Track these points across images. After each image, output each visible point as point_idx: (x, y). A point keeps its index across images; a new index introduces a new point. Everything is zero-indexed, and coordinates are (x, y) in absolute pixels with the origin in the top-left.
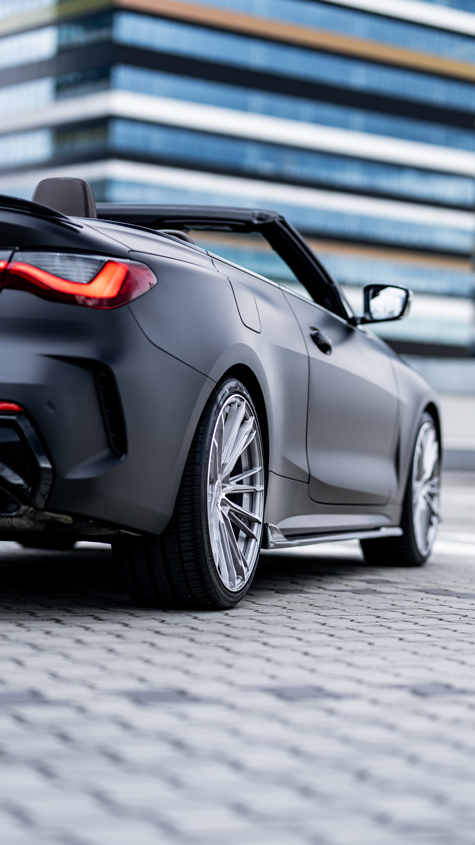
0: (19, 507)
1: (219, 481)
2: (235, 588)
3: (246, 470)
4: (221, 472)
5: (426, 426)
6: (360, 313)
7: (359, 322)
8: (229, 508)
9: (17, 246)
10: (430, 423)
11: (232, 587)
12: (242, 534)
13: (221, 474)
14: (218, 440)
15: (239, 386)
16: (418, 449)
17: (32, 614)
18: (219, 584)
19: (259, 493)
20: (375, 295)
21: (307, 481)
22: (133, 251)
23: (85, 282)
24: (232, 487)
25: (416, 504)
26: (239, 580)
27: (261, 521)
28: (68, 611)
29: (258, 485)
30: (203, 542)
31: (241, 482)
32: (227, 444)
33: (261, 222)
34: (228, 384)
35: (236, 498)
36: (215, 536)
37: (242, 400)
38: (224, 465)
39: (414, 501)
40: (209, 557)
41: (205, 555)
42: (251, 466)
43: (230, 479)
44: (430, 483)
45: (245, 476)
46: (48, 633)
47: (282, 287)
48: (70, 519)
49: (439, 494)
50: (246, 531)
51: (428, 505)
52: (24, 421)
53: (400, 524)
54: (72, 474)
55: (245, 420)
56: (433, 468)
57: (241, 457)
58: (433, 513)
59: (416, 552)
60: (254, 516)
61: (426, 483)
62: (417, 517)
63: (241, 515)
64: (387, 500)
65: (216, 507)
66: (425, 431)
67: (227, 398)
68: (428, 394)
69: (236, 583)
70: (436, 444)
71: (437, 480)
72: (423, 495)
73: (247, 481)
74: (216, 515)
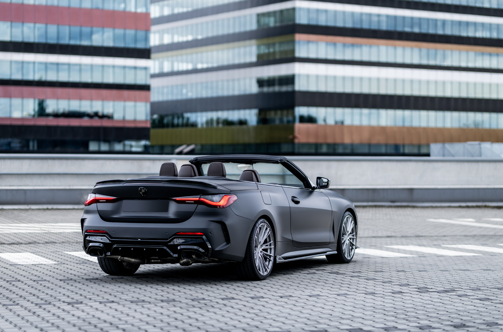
0: (204, 257)
1: (259, 246)
3: (268, 242)
4: (259, 243)
5: (347, 216)
8: (263, 253)
9: (201, 194)
14: (257, 236)
15: (264, 220)
16: (343, 225)
18: (259, 274)
19: (273, 248)
21: (292, 242)
22: (232, 191)
23: (218, 202)
24: (264, 247)
27: (273, 256)
29: (272, 246)
31: (267, 246)
32: (261, 237)
33: (281, 162)
34: (260, 221)
35: (266, 250)
36: (257, 261)
37: (265, 224)
42: (270, 241)
43: (263, 245)
45: (268, 244)
47: (282, 186)
48: (217, 260)
49: (356, 238)
50: (268, 259)
51: (350, 242)
52: (204, 237)
53: (336, 250)
54: (217, 249)
55: (266, 229)
56: (352, 229)
57: (266, 239)
58: (353, 245)
59: (345, 259)
60: (271, 255)
61: (349, 235)
62: (344, 247)
63: (267, 255)
64: (329, 243)
65: (258, 253)
66: (347, 218)
67: (260, 224)
68: (348, 205)
69: (265, 273)
70: (353, 222)
71: (354, 233)
72: (347, 239)
73: (269, 245)
74: (258, 255)
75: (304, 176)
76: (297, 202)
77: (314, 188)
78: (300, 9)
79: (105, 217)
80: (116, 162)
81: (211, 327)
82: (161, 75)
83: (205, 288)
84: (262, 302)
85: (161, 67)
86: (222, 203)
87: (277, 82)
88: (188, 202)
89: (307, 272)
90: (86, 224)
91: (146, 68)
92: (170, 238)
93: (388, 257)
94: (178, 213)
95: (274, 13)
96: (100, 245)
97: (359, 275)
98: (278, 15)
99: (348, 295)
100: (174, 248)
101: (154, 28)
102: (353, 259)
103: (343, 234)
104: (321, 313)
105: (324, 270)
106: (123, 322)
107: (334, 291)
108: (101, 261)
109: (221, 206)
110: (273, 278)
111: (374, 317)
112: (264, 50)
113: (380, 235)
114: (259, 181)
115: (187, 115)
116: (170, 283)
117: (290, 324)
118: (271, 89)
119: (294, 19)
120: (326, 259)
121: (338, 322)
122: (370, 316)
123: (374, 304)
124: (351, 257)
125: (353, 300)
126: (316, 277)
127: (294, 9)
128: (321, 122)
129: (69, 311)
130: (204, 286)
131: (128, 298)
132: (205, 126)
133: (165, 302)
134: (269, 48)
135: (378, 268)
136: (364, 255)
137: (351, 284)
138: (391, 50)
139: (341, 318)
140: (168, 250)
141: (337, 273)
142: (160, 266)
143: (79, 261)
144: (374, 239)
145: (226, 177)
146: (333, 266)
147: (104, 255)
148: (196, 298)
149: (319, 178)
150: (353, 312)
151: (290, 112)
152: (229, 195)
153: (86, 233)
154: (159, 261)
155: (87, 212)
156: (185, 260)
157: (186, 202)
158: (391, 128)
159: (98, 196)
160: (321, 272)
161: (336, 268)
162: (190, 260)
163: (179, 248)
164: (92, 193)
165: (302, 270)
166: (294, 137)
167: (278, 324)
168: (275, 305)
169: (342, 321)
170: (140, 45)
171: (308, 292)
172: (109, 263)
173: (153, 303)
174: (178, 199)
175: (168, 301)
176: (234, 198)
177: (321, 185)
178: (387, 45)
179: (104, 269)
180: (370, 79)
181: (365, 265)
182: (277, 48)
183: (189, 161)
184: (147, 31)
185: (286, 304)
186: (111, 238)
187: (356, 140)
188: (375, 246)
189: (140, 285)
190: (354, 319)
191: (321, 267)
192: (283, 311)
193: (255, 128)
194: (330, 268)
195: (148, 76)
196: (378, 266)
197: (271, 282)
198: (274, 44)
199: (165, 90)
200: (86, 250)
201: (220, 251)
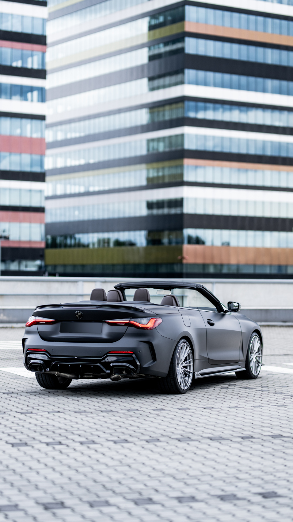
0: (133, 373)
1: (180, 363)
2: (185, 389)
3: (188, 360)
8: (183, 370)
9: (131, 317)
10: (257, 336)
12: (187, 375)
14: (179, 355)
15: (185, 341)
16: (251, 344)
17: (137, 396)
18: (180, 388)
19: (192, 365)
21: (208, 360)
22: (157, 314)
23: (146, 324)
24: (184, 364)
28: (146, 395)
31: (187, 363)
32: (182, 355)
33: (197, 288)
34: (181, 341)
35: (186, 367)
36: (179, 377)
37: (186, 344)
38: (181, 360)
39: (251, 359)
42: (189, 359)
45: (188, 361)
46: (140, 400)
47: (199, 310)
48: (145, 375)
49: (262, 357)
50: (188, 375)
51: (257, 360)
52: (134, 355)
53: (244, 367)
54: (145, 366)
55: (187, 348)
56: (259, 349)
57: (186, 357)
58: (259, 363)
59: (253, 375)
60: (191, 371)
61: (256, 354)
62: (252, 365)
63: (187, 371)
64: (239, 361)
65: (179, 370)
66: (254, 338)
67: (181, 344)
68: (255, 327)
69: (185, 387)
70: (259, 342)
71: (260, 352)
72: (254, 357)
73: (188, 363)
74: (180, 371)
75: (217, 301)
76: (212, 325)
77: (226, 312)
78: (188, 135)
79: (44, 337)
80: (27, 283)
81: (152, 433)
82: (55, 197)
83: (135, 400)
84: (189, 412)
85: (55, 189)
86: (150, 325)
87: (166, 205)
88: (119, 324)
89: (221, 387)
90: (27, 343)
91: (41, 191)
92: (103, 356)
93: (289, 374)
94: (110, 334)
95: (163, 139)
96: (40, 362)
97: (268, 389)
98: (167, 141)
99: (263, 407)
100: (107, 365)
101: (48, 152)
102: (259, 376)
103: (251, 353)
104: (243, 422)
105: (235, 385)
106: (76, 429)
107: (250, 403)
108: (39, 376)
109: (148, 328)
110: (192, 392)
111: (290, 425)
112: (153, 174)
113: (277, 353)
114: (178, 305)
115: (77, 236)
116: (102, 396)
117: (220, 431)
118: (160, 212)
119: (182, 144)
120: (235, 375)
121: (259, 429)
122: (287, 424)
123: (279, 416)
124: (258, 373)
125: (268, 411)
126: (230, 391)
127: (182, 135)
128: (208, 243)
129: (25, 420)
130: (133, 399)
131: (70, 408)
132: (96, 246)
133: (104, 412)
134: (158, 172)
135: (283, 383)
136: (267, 371)
137: (263, 397)
138: (275, 174)
139: (262, 426)
140: (101, 367)
141: (248, 388)
142: (87, 381)
143: (12, 376)
144: (272, 357)
145: (151, 302)
146: (242, 381)
147: (43, 371)
148: (130, 409)
149: (230, 303)
150: (271, 422)
151: (179, 232)
152: (155, 318)
153: (27, 352)
155: (28, 332)
156: (115, 376)
158: (275, 249)
159: (39, 319)
160: (233, 387)
161: (246, 383)
162: (120, 376)
163: (111, 365)
164: (33, 316)
165: (216, 385)
166: (183, 258)
167: (210, 431)
168: (202, 415)
169: (264, 429)
170: (37, 169)
171: (226, 404)
172: (45, 378)
173: (94, 413)
174: (110, 321)
175: (107, 412)
176: (160, 321)
177: (232, 309)
178: (272, 170)
179: (41, 383)
180: (255, 203)
181: (271, 380)
182: (167, 172)
183: (114, 287)
184: (42, 155)
185: (210, 414)
186: (50, 355)
187: (242, 260)
188: (275, 363)
189: (76, 397)
190: (273, 427)
191: (231, 382)
192: (210, 420)
193: (146, 249)
194: (240, 383)
195: (43, 199)
196: (283, 382)
197: (192, 396)
198: (163, 168)
199: (58, 212)
200: (27, 367)
201: (147, 368)
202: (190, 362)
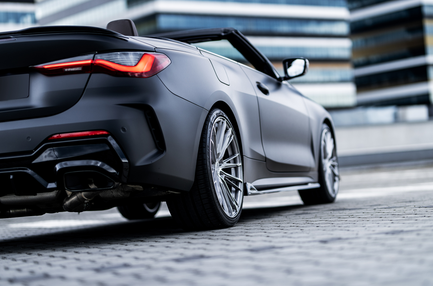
1: (217, 163)
2: (232, 215)
3: (231, 156)
4: (218, 157)
5: (325, 131)
6: (282, 75)
7: (283, 79)
8: (224, 176)
9: (96, 51)
10: (328, 129)
11: (231, 215)
12: (233, 189)
13: (218, 158)
14: (214, 141)
15: (221, 112)
16: (323, 143)
18: (223, 214)
19: (239, 167)
20: (290, 66)
21: (265, 160)
22: (156, 48)
23: (133, 65)
24: (225, 165)
25: (326, 171)
26: (234, 212)
27: (242, 181)
29: (238, 163)
30: (212, 193)
31: (229, 162)
32: (219, 143)
33: (226, 34)
34: (215, 112)
35: (227, 170)
36: (218, 189)
37: (224, 120)
38: (219, 154)
39: (324, 169)
40: (216, 201)
41: (214, 199)
42: (234, 154)
43: (223, 161)
44: (331, 160)
45: (231, 159)
47: (239, 64)
51: (332, 171)
52: (111, 140)
53: (317, 181)
55: (227, 130)
56: (332, 152)
57: (227, 149)
58: (335, 176)
59: (329, 195)
60: (238, 178)
61: (329, 160)
62: (327, 178)
63: (231, 179)
65: (217, 176)
66: (325, 133)
67: (215, 119)
71: (335, 158)
72: (328, 166)
73: (232, 161)
74: (218, 179)
76: (266, 92)
77: (280, 80)
86: (143, 67)
88: (69, 69)
92: (35, 150)
100: (47, 170)
109: (139, 73)
124: (335, 193)
140: (36, 176)
149: (287, 62)
152: (154, 55)
154: (25, 210)
156: (74, 198)
157: (66, 70)
163: (58, 167)
174: (47, 66)
176: (165, 61)
201: (146, 169)
202: (235, 161)
